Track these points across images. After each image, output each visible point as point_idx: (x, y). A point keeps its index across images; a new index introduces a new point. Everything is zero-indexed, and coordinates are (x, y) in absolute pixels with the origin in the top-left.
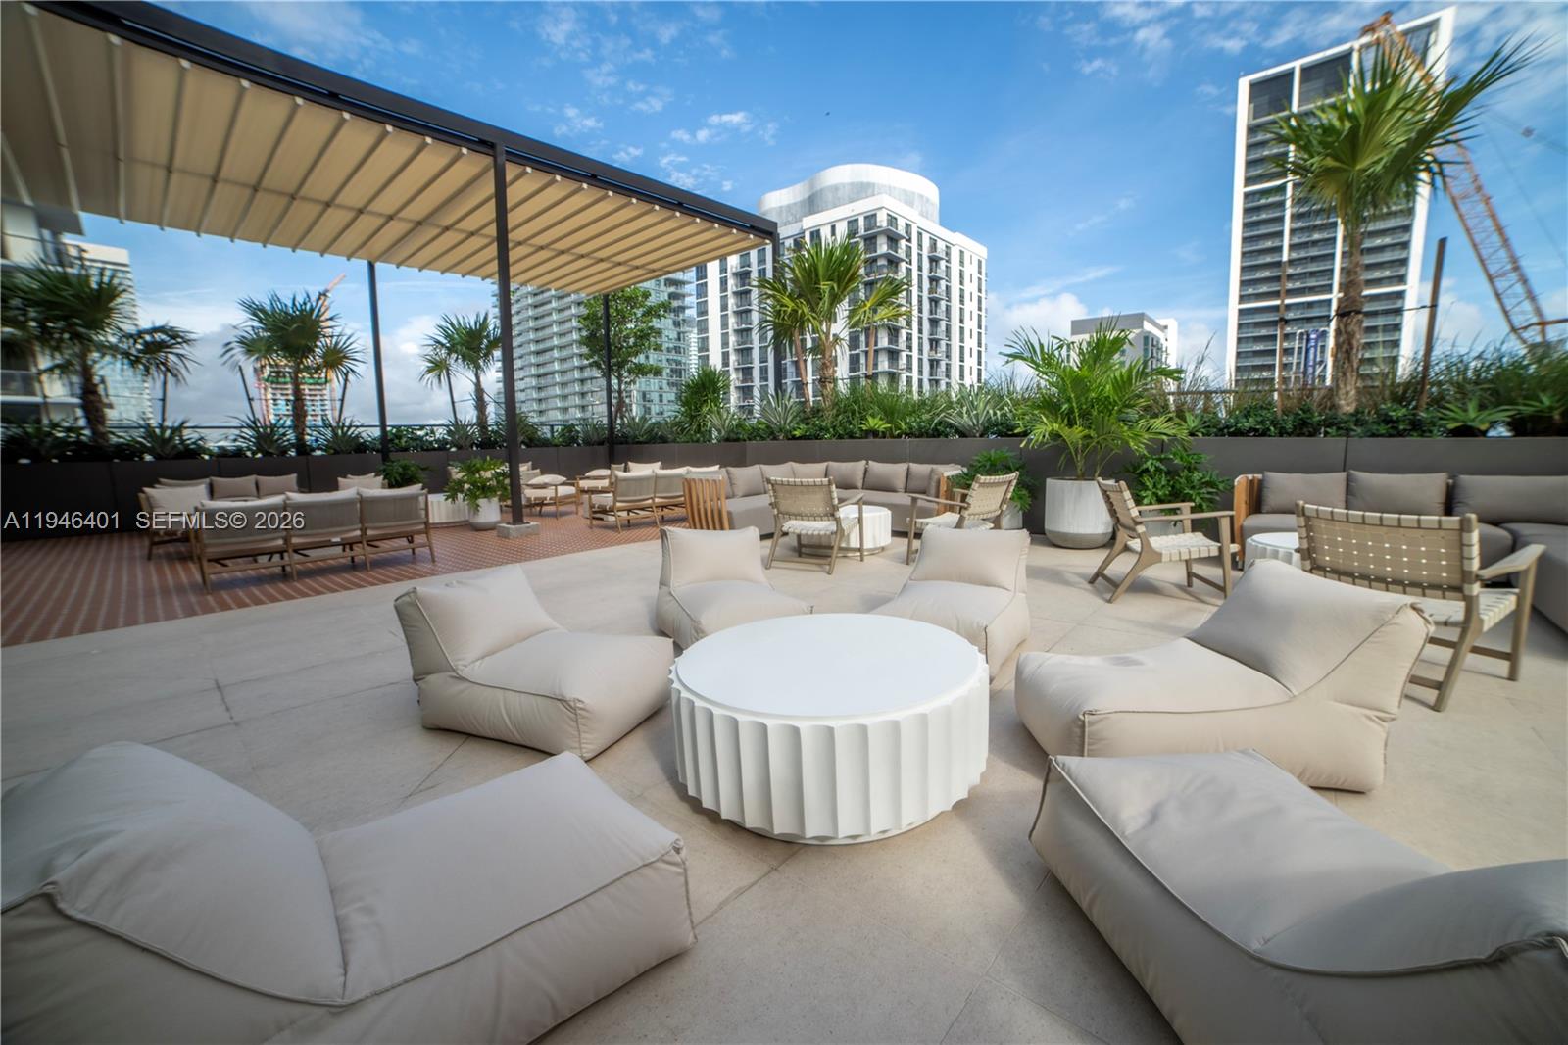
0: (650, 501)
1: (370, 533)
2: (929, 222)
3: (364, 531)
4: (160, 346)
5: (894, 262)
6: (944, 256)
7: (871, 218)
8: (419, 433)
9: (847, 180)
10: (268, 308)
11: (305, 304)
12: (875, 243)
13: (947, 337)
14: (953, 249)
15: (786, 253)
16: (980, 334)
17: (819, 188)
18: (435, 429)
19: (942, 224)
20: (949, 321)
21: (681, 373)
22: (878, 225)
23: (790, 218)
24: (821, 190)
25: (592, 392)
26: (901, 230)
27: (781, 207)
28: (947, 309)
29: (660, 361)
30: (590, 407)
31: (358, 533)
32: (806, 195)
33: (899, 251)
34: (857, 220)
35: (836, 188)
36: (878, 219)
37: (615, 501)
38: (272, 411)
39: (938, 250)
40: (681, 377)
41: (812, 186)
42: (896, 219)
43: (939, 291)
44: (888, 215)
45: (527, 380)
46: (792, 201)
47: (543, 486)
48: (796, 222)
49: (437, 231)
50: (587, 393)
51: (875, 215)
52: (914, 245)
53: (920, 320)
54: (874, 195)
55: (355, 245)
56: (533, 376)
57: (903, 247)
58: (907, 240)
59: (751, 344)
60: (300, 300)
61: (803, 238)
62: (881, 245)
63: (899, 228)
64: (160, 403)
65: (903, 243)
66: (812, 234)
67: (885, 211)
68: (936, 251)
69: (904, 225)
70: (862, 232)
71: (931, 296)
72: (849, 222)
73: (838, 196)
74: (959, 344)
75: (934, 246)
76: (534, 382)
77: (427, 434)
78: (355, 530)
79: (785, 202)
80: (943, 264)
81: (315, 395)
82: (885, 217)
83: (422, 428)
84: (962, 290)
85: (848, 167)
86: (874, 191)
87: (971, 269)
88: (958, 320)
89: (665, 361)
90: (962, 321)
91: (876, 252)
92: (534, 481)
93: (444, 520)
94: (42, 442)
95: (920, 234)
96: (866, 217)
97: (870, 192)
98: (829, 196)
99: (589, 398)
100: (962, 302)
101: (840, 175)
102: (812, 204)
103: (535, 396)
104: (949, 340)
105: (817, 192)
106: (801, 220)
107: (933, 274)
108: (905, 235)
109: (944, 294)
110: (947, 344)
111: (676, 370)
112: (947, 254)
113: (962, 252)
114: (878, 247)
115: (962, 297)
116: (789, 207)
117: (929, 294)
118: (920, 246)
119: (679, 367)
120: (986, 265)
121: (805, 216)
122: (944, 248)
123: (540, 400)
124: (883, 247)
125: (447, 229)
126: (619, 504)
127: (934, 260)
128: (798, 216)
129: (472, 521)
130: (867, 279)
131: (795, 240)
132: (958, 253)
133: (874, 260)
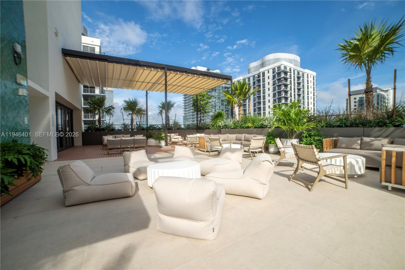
0: (195, 142)
1: (135, 146)
2: (296, 67)
3: (134, 145)
4: (110, 110)
5: (286, 79)
6: (302, 76)
7: (279, 68)
8: (155, 126)
9: (272, 58)
10: (128, 101)
11: (134, 100)
12: (280, 74)
13: (303, 99)
14: (305, 74)
15: (256, 79)
16: (314, 98)
17: (264, 61)
18: (159, 125)
19: (301, 67)
20: (304, 94)
21: (228, 111)
22: (281, 69)
23: (257, 69)
24: (265, 61)
25: (205, 116)
26: (288, 70)
27: (254, 67)
28: (303, 91)
29: (223, 108)
30: (205, 120)
31: (133, 146)
32: (261, 63)
33: (288, 76)
34: (275, 68)
35: (269, 60)
36: (281, 68)
37: (187, 142)
38: (135, 121)
39: (300, 75)
40: (228, 112)
41: (263, 60)
42: (286, 67)
43: (300, 86)
44: (284, 66)
45: (190, 113)
46: (257, 65)
47: (176, 139)
48: (258, 70)
49: (158, 84)
50: (204, 116)
51: (280, 67)
52: (292, 74)
53: (295, 95)
54: (280, 61)
55: (143, 88)
56: (192, 112)
57: (289, 75)
58: (290, 73)
59: (246, 103)
60: (134, 99)
61: (260, 74)
62: (282, 75)
63: (287, 70)
64: (109, 120)
65: (289, 74)
66: (263, 73)
67: (283, 66)
68: (299, 75)
69: (289, 69)
70: (276, 71)
71: (298, 88)
72: (273, 69)
73: (270, 62)
74: (307, 101)
75: (298, 73)
76: (192, 114)
77: (157, 127)
78: (133, 145)
79: (255, 65)
80: (301, 78)
81: (144, 117)
82: (283, 67)
83: (156, 125)
84: (308, 86)
85: (272, 54)
86: (280, 60)
87: (311, 79)
88: (307, 94)
89: (224, 108)
90: (308, 94)
91: (280, 76)
92: (174, 137)
93: (154, 145)
94: (92, 127)
95: (294, 71)
96: (278, 68)
97: (279, 60)
98: (267, 63)
99: (205, 118)
100: (308, 89)
101: (271, 57)
102: (263, 65)
103: (192, 117)
104: (304, 100)
105: (264, 62)
106: (259, 70)
107: (298, 81)
108: (289, 71)
109: (302, 87)
110: (303, 101)
111: (227, 110)
112: (303, 75)
113: (308, 75)
114: (281, 75)
115: (308, 87)
116: (256, 66)
117: (297, 87)
118: (294, 74)
119: (228, 109)
120: (316, 78)
121: (261, 68)
122: (302, 74)
123: (193, 118)
124: (283, 75)
125: (159, 84)
126: (188, 143)
127: (299, 78)
128: (259, 69)
129: (159, 145)
130: (278, 84)
131: (258, 75)
132: (306, 75)
133: (280, 79)
